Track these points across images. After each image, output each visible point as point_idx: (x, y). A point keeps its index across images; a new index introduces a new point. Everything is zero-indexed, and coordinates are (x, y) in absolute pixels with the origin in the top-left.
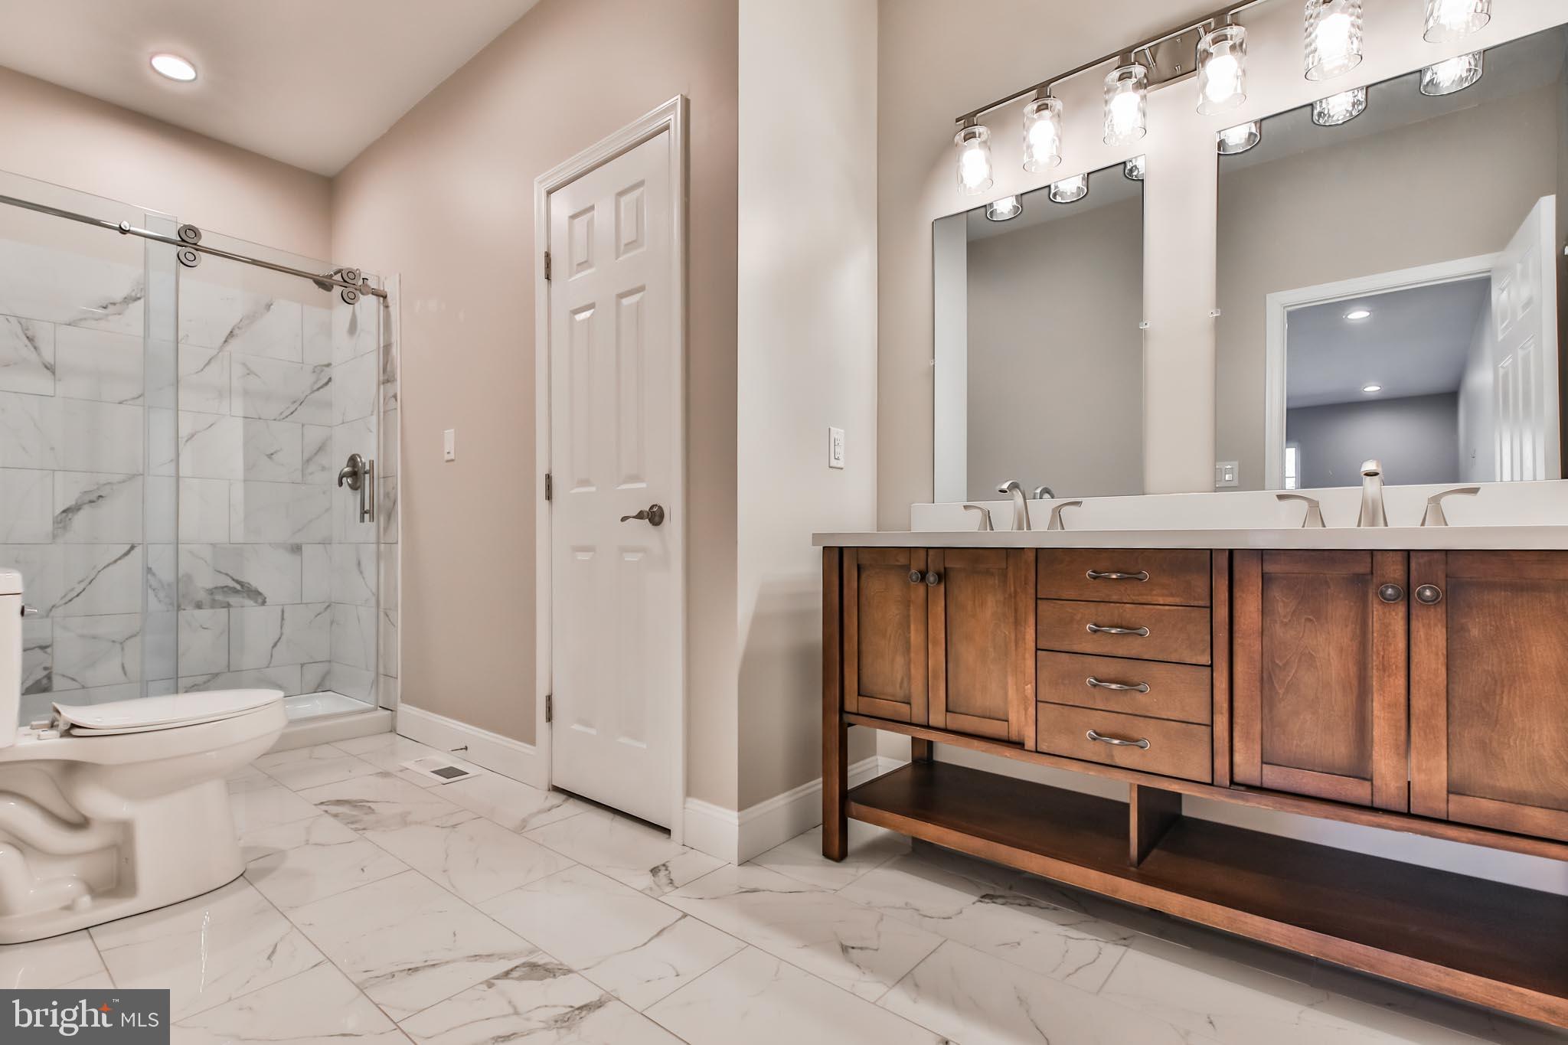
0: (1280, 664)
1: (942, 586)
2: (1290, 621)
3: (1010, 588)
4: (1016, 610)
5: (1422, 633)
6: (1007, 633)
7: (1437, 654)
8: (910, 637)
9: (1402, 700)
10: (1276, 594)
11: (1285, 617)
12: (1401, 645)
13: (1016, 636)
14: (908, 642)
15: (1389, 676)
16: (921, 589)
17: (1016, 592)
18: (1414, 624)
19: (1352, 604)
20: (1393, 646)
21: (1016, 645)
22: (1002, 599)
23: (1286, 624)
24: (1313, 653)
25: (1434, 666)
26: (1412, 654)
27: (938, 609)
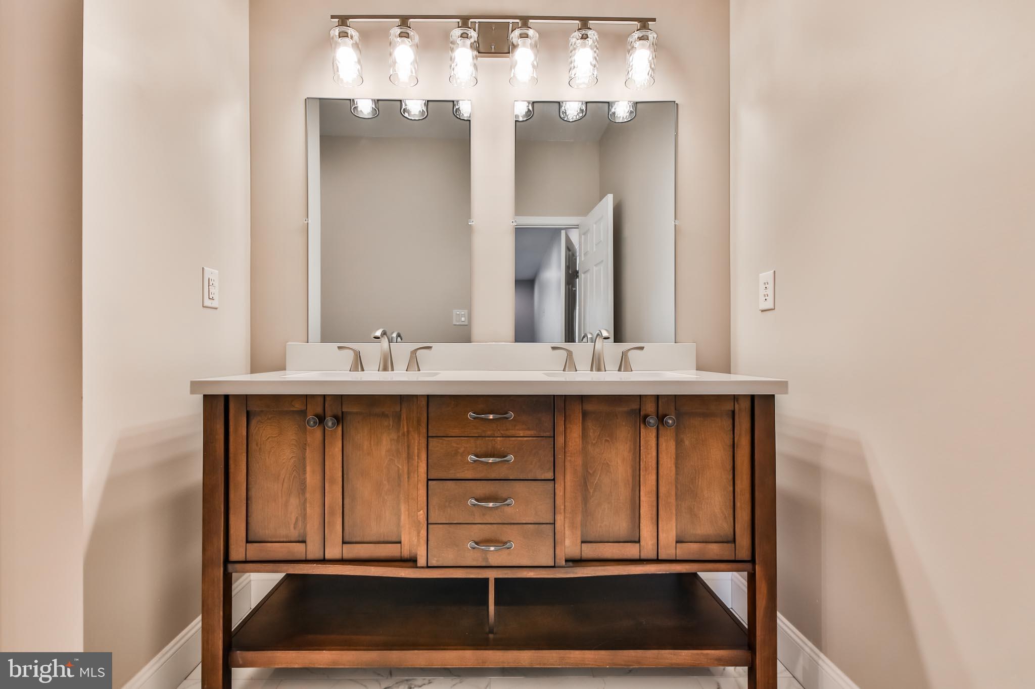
0: (591, 472)
1: (340, 428)
2: (596, 442)
3: (403, 427)
4: (408, 447)
5: (664, 445)
6: (400, 467)
7: (671, 458)
8: (305, 479)
9: (655, 489)
10: (589, 424)
11: (594, 440)
12: (654, 454)
13: (408, 469)
14: (303, 483)
15: (648, 474)
16: (318, 433)
17: (408, 432)
18: (660, 439)
19: (629, 429)
20: (650, 455)
21: (408, 477)
22: (395, 437)
23: (594, 444)
24: (609, 463)
25: (669, 466)
26: (660, 459)
27: (335, 450)
